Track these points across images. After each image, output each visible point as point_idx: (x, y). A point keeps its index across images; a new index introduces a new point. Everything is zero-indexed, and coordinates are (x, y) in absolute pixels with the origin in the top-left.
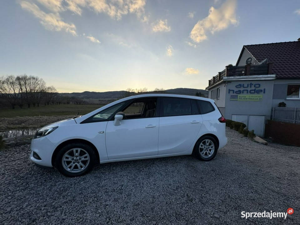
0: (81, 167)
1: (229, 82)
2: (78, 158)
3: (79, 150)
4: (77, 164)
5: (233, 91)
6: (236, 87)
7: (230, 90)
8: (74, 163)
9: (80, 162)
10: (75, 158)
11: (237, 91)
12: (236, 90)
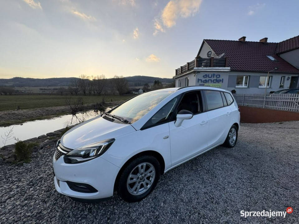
0: (147, 184)
1: (199, 72)
2: (143, 175)
3: (145, 164)
4: (142, 182)
5: (201, 80)
6: (204, 77)
7: (199, 80)
8: (139, 183)
9: (145, 179)
10: (140, 176)
11: (204, 81)
12: (203, 79)
